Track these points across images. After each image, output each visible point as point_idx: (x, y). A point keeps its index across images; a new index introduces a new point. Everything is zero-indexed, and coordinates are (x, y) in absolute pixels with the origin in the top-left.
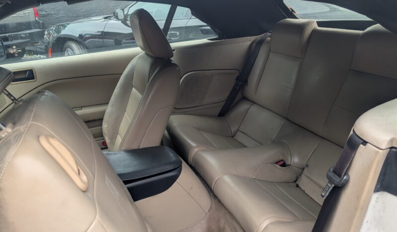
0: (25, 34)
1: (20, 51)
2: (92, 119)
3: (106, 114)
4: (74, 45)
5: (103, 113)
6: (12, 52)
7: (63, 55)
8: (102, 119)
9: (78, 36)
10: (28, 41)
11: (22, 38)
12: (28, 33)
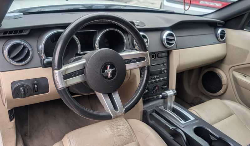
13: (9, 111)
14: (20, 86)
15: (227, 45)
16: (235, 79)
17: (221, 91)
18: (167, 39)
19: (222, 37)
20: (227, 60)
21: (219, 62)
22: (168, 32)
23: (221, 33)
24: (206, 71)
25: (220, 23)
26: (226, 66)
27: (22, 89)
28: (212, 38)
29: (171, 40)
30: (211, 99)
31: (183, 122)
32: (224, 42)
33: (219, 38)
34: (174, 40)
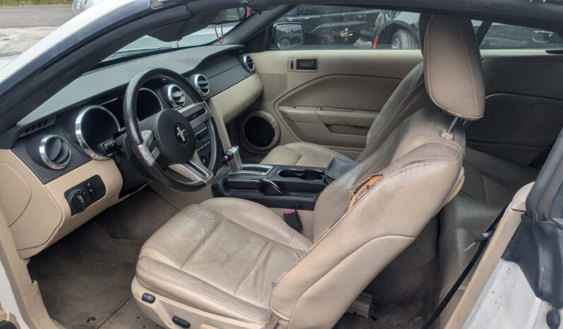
0: (362, 15)
1: (351, 35)
2: (360, 125)
3: (375, 122)
4: (404, 36)
5: (372, 120)
6: (342, 35)
7: (390, 48)
8: (369, 128)
9: (410, 24)
10: (362, 25)
11: (358, 19)
12: (367, 14)
13: (28, 266)
14: (76, 195)
15: (260, 76)
16: (285, 115)
17: (276, 139)
18: (201, 85)
19: (251, 66)
20: (267, 95)
21: (258, 101)
22: (196, 77)
23: (247, 61)
24: (247, 119)
25: (241, 49)
26: (269, 104)
27: (80, 197)
28: (239, 71)
29: (204, 85)
30: (266, 155)
31: (264, 174)
32: (254, 72)
33: (248, 68)
34: (207, 84)
